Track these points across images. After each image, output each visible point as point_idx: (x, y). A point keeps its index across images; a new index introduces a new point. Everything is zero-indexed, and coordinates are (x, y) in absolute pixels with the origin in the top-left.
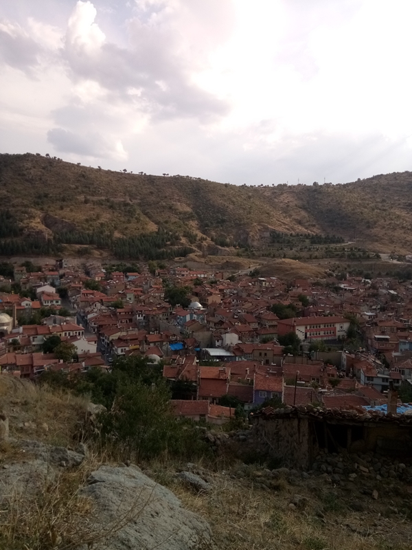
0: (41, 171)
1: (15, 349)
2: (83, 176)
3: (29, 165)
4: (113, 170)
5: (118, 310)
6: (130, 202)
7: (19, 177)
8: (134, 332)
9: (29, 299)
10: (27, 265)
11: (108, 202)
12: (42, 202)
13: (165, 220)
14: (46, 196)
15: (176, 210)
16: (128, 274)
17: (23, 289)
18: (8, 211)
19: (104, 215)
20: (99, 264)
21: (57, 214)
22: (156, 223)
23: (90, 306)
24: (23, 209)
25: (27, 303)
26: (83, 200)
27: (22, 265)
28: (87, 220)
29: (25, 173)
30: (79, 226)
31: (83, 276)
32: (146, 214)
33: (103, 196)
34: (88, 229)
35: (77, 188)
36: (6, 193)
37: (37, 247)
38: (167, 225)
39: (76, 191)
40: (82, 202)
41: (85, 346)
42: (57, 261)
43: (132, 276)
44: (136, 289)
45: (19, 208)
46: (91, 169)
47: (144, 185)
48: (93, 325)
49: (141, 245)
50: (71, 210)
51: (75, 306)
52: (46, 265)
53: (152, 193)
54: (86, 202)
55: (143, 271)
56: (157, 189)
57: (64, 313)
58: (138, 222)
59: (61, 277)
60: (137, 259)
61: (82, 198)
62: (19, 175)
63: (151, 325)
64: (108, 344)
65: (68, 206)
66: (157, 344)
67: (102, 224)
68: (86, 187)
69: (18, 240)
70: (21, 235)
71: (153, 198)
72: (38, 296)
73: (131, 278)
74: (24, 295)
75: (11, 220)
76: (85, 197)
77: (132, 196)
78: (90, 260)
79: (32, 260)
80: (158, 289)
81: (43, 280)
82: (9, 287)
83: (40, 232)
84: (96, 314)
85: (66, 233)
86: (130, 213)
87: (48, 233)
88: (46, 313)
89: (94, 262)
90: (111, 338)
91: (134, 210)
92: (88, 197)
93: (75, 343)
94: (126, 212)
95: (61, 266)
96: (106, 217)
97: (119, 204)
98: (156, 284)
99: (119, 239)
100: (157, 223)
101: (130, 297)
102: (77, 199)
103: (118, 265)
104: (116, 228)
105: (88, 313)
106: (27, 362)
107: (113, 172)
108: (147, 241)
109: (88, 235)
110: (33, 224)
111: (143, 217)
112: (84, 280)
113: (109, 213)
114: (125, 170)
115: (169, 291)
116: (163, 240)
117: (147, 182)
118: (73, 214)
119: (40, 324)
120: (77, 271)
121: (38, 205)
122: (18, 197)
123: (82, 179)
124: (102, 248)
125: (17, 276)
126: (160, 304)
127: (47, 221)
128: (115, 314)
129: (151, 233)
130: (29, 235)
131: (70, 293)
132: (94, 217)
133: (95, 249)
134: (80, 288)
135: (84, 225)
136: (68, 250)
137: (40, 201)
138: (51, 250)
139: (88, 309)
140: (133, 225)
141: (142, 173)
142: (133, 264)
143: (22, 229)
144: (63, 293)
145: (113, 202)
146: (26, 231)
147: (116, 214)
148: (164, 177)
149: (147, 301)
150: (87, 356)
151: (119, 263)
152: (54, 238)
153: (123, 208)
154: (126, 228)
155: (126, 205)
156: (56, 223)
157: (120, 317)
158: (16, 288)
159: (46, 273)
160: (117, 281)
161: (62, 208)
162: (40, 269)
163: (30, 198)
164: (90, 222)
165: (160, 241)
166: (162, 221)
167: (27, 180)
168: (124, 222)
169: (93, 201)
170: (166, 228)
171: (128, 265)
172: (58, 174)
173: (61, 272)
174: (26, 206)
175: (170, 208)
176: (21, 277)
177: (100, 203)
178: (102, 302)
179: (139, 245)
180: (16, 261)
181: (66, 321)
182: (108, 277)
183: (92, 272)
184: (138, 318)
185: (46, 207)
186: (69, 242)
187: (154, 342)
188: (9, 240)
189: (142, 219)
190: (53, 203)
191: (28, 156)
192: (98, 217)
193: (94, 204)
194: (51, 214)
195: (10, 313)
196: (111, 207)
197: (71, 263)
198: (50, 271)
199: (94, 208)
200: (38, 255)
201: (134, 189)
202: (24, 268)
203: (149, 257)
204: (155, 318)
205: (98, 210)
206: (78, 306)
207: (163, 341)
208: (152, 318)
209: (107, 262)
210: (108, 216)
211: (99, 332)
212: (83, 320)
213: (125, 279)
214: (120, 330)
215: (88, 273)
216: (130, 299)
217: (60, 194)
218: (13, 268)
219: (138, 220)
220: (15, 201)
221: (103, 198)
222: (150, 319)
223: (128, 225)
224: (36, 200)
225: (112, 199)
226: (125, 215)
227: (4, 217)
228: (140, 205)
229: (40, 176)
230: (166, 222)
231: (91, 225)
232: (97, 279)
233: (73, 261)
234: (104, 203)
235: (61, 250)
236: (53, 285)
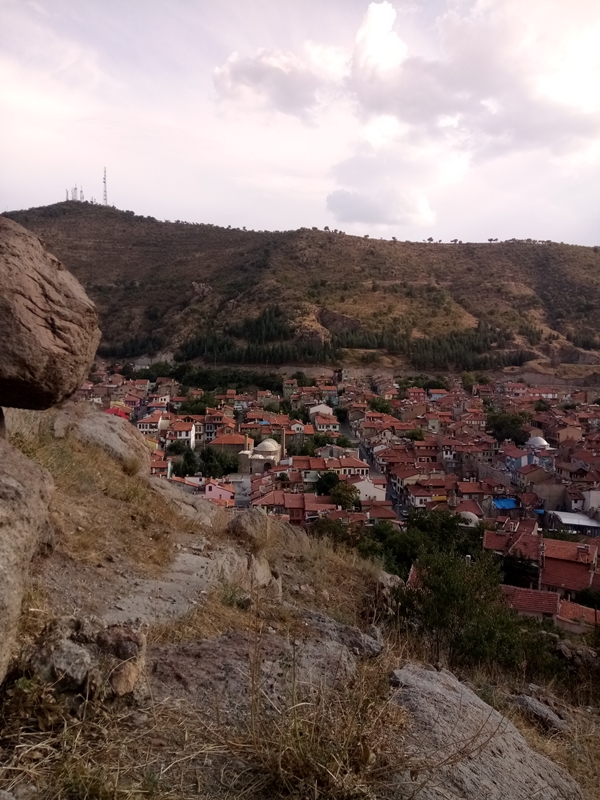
0: (318, 252)
1: (283, 486)
2: (372, 253)
3: (303, 244)
4: (412, 241)
5: (417, 443)
6: (436, 285)
7: (292, 262)
8: (438, 476)
9: (301, 422)
10: (299, 376)
11: (405, 287)
12: (318, 293)
13: (489, 309)
14: (323, 284)
15: (507, 293)
16: (431, 391)
17: (293, 409)
18: (277, 307)
19: (399, 306)
20: (390, 376)
21: (336, 307)
22: (475, 315)
23: (377, 434)
24: (296, 303)
25: (297, 427)
26: (371, 286)
27: (293, 377)
28: (375, 315)
29: (299, 254)
30: (364, 323)
31: (368, 392)
32: (460, 302)
33: (398, 279)
34: (376, 327)
35: (363, 270)
36: (275, 283)
37: (311, 353)
38: (492, 318)
39: (362, 274)
40: (369, 290)
41: (370, 489)
42: (335, 372)
43: (437, 395)
44: (443, 413)
45: (291, 302)
46: (383, 243)
47: (458, 258)
48: (381, 462)
49: (452, 348)
50: (355, 302)
51: (358, 433)
52: (322, 377)
53: (469, 270)
54: (375, 289)
55: (454, 386)
56: (479, 263)
57: (343, 443)
58: (447, 314)
59: (340, 393)
60: (445, 369)
61: (368, 284)
62: (291, 258)
63: (465, 468)
64: (402, 491)
65: (350, 296)
66: (473, 496)
67: (395, 320)
68: (375, 268)
69: (288, 344)
70: (292, 337)
71: (472, 278)
72: (311, 418)
73: (435, 397)
74: (295, 416)
75: (281, 318)
76: (374, 283)
77: (439, 277)
78: (377, 370)
79: (304, 370)
80: (476, 415)
81: (318, 397)
82: (278, 405)
83: (314, 334)
84: (385, 447)
85: (347, 334)
86: (437, 302)
87: (324, 335)
88: (320, 441)
89: (384, 374)
90: (405, 483)
91: (443, 298)
92: (378, 282)
93: (358, 485)
94: (429, 300)
95: (340, 379)
96: (401, 308)
97: (421, 290)
98: (473, 407)
99: (420, 340)
100: (477, 315)
101: (434, 425)
102: (363, 286)
103: (417, 379)
104: (414, 324)
105: (375, 444)
106: (297, 505)
107: (412, 244)
108: (461, 342)
109: (377, 336)
110: (306, 323)
111: (455, 308)
112: (370, 398)
113: (406, 304)
114: (430, 239)
115: (494, 418)
116: (485, 341)
117: (463, 253)
118: (357, 306)
119: (313, 455)
120: (360, 386)
121: (314, 296)
122: (289, 288)
123: (371, 257)
124: (394, 354)
125: (287, 392)
126: (479, 437)
127: (324, 318)
128: (411, 449)
129: (467, 330)
130: (302, 337)
131: (350, 416)
132: (385, 310)
133: (385, 355)
134: (364, 409)
135: (371, 322)
136: (350, 356)
137: (315, 291)
138: (327, 357)
139: (374, 439)
140: (439, 320)
141: (456, 241)
142: (439, 377)
143: (293, 330)
144: (342, 415)
145: (412, 286)
146: (298, 333)
147: (415, 304)
148: (490, 245)
149: (458, 432)
150: (372, 505)
151: (418, 374)
152: (332, 341)
153: (426, 295)
154: (430, 324)
155: (430, 290)
156: (335, 320)
157: (418, 453)
158: (285, 406)
159: (322, 387)
160: (415, 400)
161: (342, 300)
162: (314, 383)
163: (304, 288)
164: (380, 318)
165: (481, 343)
166: (484, 312)
167: (300, 265)
168: (427, 316)
169: (383, 287)
170: (491, 322)
171: (432, 378)
172: (339, 253)
173: (340, 386)
174: (298, 299)
175: (499, 291)
176: (291, 392)
177: (393, 290)
178: (393, 430)
179: (449, 348)
180: (286, 371)
181: (345, 454)
182: (402, 394)
183: (381, 387)
184: (445, 456)
185: (322, 299)
186: (351, 345)
187: (470, 494)
188: (277, 345)
189: (453, 309)
190: (332, 292)
191: (303, 231)
192: (390, 309)
193: (385, 291)
194: (329, 307)
195: (278, 439)
196: (409, 294)
197: (353, 374)
198: (326, 385)
199: (385, 298)
200: (311, 363)
201: (443, 266)
202: (295, 381)
203: (463, 366)
204: (472, 458)
205: (390, 299)
206: (361, 433)
207: (483, 494)
208: (467, 457)
209: (402, 373)
210: (405, 307)
211: (389, 473)
212: (367, 453)
213: (427, 399)
214: (419, 472)
215: (374, 389)
216: (433, 427)
217: (341, 280)
218: (282, 380)
219: (448, 311)
220: (286, 293)
221: (398, 282)
222: (464, 459)
223: (432, 320)
224: (311, 290)
225: (410, 283)
226: (429, 305)
227: (273, 314)
228: (451, 289)
229: (316, 257)
230: (491, 313)
231: (380, 322)
232: (386, 398)
233: (355, 372)
234: (398, 289)
235: (340, 357)
236: (329, 404)
